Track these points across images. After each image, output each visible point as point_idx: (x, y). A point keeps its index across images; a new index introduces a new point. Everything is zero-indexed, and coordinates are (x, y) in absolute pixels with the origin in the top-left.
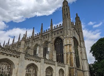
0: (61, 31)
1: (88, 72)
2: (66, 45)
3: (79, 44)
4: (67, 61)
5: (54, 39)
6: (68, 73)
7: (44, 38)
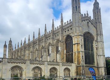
0: (71, 28)
1: (104, 68)
2: (75, 44)
3: (95, 38)
4: (75, 60)
5: (65, 37)
6: (76, 71)
7: (56, 36)
